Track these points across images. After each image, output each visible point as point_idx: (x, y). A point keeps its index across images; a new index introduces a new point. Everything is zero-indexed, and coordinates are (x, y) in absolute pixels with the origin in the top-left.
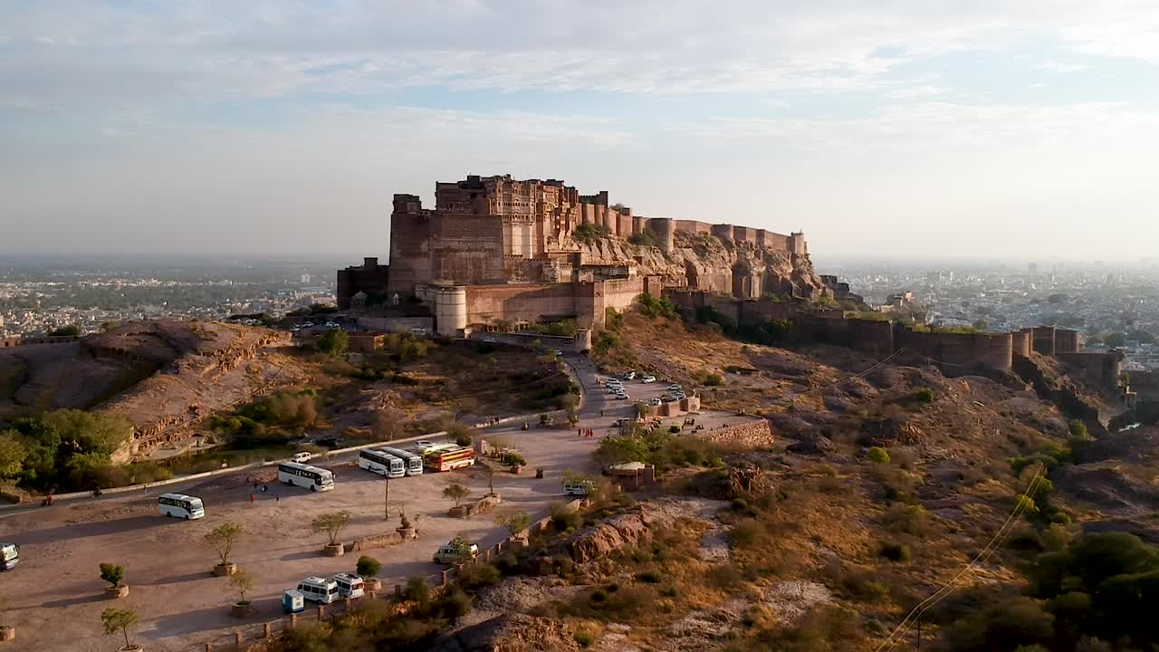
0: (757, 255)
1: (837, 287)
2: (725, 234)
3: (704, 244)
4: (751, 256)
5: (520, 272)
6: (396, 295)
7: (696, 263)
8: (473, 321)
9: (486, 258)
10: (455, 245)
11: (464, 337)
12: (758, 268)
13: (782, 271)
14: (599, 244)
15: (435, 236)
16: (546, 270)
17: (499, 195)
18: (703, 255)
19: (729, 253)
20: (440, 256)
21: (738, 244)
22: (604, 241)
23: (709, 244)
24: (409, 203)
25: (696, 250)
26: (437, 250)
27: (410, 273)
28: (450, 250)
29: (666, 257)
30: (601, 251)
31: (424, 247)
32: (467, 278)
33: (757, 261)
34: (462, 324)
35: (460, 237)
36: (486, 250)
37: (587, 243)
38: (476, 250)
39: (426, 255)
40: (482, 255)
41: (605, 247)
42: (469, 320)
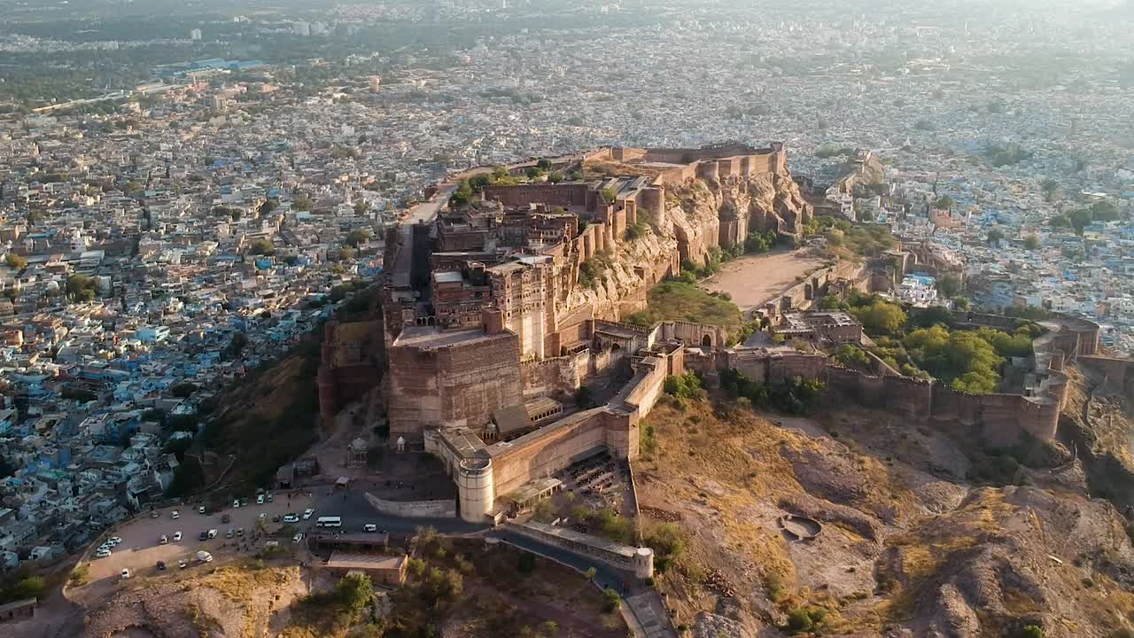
0: (742, 190)
1: (812, 191)
2: (711, 173)
3: (691, 197)
4: (735, 191)
5: (536, 379)
6: (401, 440)
7: (686, 227)
8: (500, 494)
9: (502, 386)
10: (466, 379)
11: (493, 525)
12: (743, 209)
13: (766, 202)
14: (604, 280)
15: (444, 372)
16: (563, 371)
17: (508, 291)
18: (691, 212)
19: (715, 196)
20: (450, 395)
21: (722, 180)
22: (608, 273)
23: (697, 195)
24: (404, 311)
25: (685, 208)
26: (447, 389)
27: (416, 413)
28: (461, 386)
29: (658, 233)
30: (606, 289)
31: (431, 384)
32: (483, 412)
33: (743, 196)
34: (489, 507)
35: (471, 370)
36: (501, 377)
37: (594, 287)
38: (491, 379)
39: (435, 393)
40: (497, 383)
41: (610, 283)
42: (496, 494)
